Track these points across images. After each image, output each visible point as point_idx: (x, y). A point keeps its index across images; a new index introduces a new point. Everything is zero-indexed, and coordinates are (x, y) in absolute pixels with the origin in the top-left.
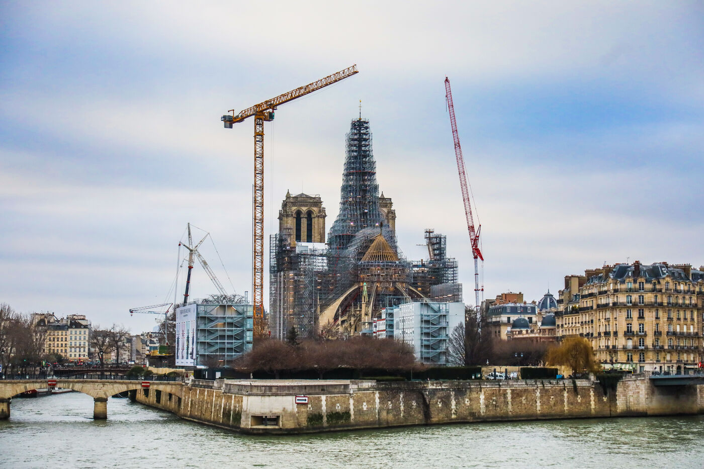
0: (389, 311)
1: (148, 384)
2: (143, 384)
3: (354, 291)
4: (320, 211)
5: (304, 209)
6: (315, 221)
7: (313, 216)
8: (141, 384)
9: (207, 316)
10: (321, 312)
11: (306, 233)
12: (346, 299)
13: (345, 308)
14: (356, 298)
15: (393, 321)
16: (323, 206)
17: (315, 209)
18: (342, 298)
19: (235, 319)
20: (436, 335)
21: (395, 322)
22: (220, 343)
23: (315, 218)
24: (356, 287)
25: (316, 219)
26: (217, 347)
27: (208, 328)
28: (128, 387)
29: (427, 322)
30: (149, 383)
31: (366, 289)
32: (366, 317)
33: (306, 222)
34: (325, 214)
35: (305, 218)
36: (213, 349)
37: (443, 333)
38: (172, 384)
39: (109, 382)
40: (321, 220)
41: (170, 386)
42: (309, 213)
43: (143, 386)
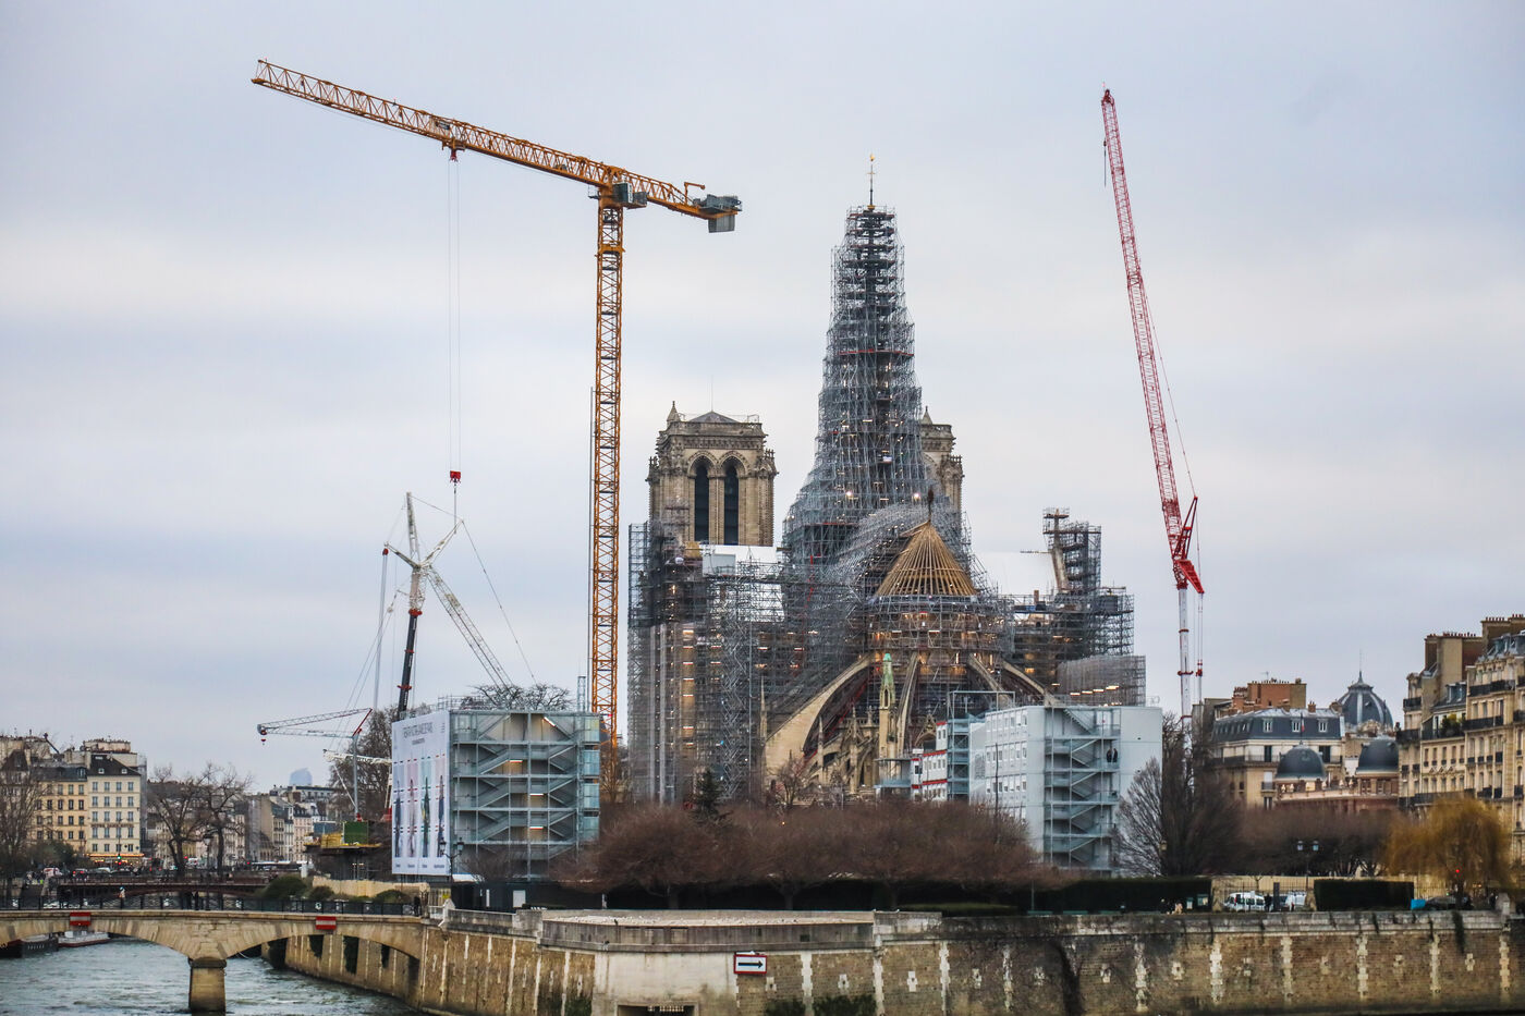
0: (957, 730)
1: (333, 923)
2: (318, 923)
3: (856, 676)
4: (759, 461)
5: (717, 455)
6: (747, 488)
7: (740, 473)
8: (313, 922)
9: (477, 742)
10: (769, 731)
11: (722, 520)
12: (836, 697)
13: (832, 722)
14: (863, 693)
15: (966, 755)
16: (767, 446)
17: (747, 455)
18: (826, 695)
19: (552, 750)
20: (1086, 792)
21: (972, 759)
22: (513, 814)
23: (746, 478)
24: (864, 665)
25: (750, 481)
26: (506, 824)
27: (482, 775)
28: (278, 931)
29: (1063, 758)
30: (333, 919)
31: (890, 672)
32: (892, 746)
33: (723, 491)
34: (774, 468)
35: (720, 478)
36: (495, 830)
37: (1104, 787)
38: (394, 924)
39: (228, 918)
40: (763, 484)
41: (390, 928)
42: (731, 466)
43: (319, 927)
